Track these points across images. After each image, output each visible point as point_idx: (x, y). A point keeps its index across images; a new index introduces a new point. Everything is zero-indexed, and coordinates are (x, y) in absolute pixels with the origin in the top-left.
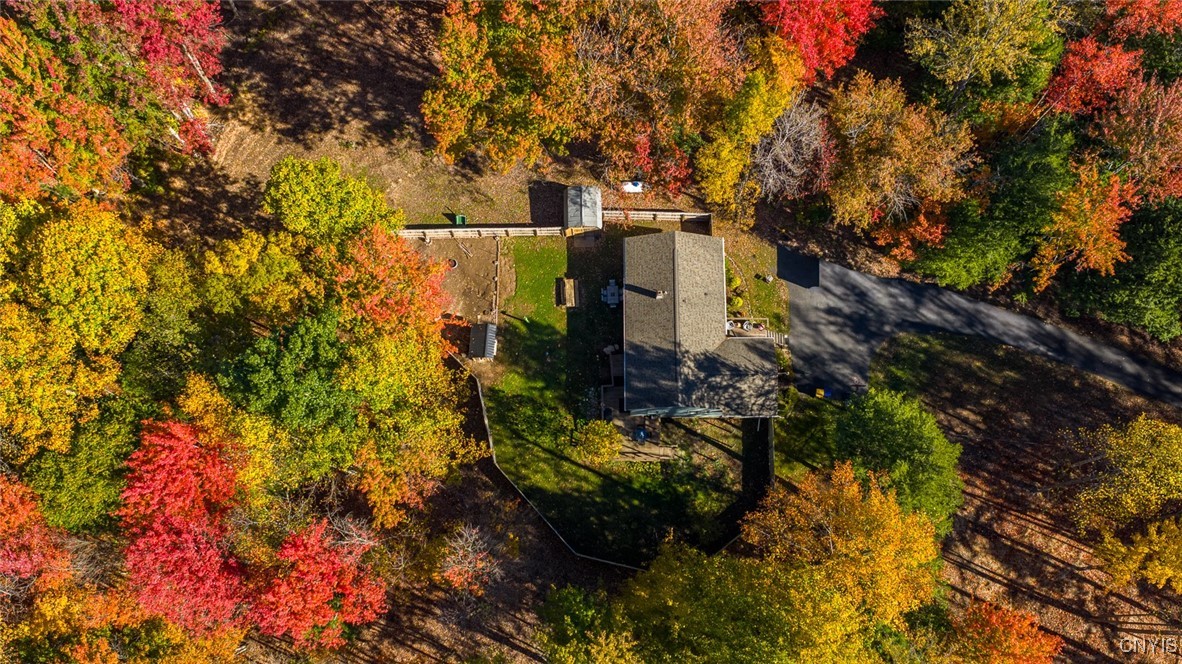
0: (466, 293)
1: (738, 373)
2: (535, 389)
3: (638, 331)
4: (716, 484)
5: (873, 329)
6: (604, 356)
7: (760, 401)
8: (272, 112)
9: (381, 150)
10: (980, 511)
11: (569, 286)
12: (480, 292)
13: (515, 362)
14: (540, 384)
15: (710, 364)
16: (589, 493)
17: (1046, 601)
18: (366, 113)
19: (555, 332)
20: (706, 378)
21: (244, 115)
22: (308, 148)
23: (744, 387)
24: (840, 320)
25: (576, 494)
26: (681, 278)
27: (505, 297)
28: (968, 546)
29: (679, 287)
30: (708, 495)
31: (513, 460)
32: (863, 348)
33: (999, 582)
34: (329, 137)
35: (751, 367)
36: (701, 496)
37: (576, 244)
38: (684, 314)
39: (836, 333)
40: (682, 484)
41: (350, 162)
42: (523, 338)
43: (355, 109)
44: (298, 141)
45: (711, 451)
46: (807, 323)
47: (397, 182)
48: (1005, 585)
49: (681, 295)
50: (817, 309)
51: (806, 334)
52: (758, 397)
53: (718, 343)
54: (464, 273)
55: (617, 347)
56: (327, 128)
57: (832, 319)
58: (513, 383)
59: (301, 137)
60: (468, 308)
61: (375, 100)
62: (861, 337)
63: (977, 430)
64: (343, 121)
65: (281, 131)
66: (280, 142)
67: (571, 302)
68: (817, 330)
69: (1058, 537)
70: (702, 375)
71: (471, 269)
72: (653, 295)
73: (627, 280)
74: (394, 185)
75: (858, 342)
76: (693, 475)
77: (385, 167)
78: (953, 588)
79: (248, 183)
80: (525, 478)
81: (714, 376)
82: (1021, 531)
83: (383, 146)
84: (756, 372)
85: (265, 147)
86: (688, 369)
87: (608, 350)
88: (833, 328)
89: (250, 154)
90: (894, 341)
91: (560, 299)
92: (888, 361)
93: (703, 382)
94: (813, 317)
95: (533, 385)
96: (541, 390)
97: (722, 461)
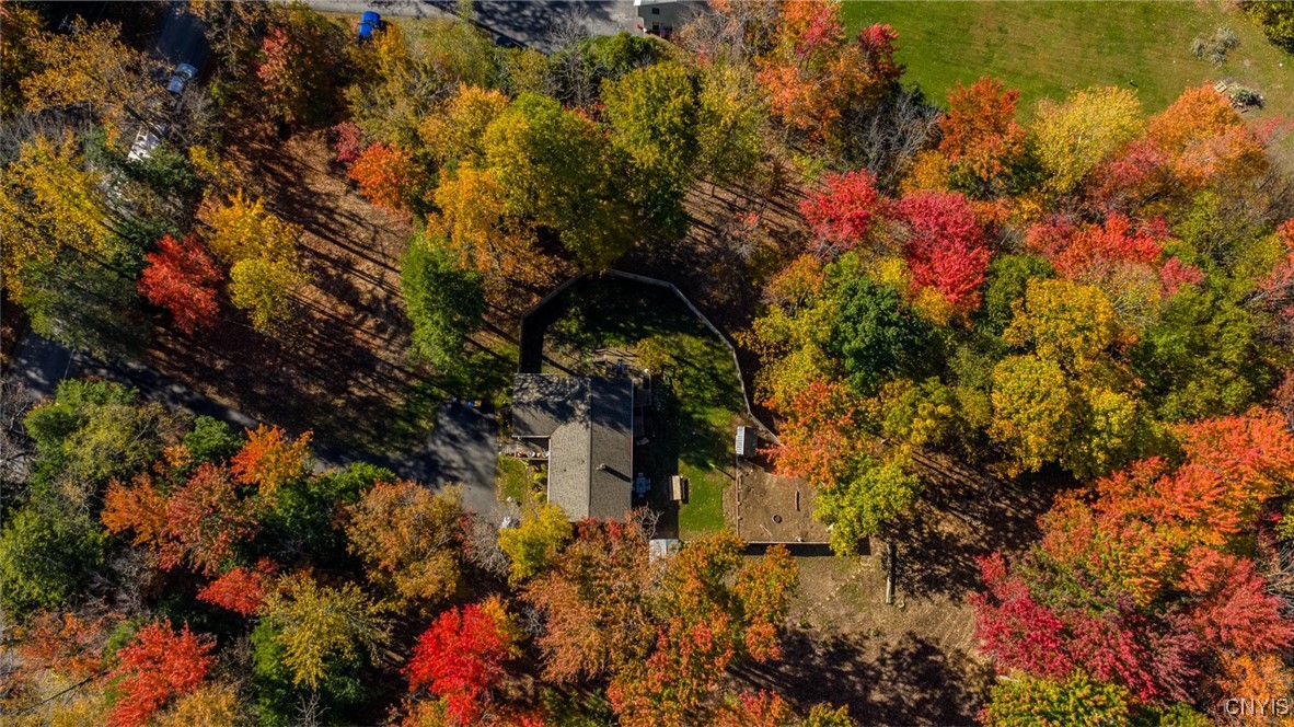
0: (764, 492)
1: (541, 404)
2: (700, 413)
3: (621, 443)
4: (562, 339)
5: (422, 463)
6: (649, 437)
7: (525, 385)
8: (949, 672)
9: (846, 630)
10: (362, 322)
11: (677, 495)
12: (752, 493)
13: (717, 435)
14: (696, 416)
15: (563, 414)
16: (657, 333)
17: (326, 257)
18: (861, 669)
19: (684, 459)
20: (566, 401)
21: (973, 670)
22: (911, 635)
23: (538, 395)
24: (447, 472)
25: (667, 332)
26: (585, 480)
27: (731, 488)
28: (375, 298)
29: (587, 473)
30: (569, 331)
31: (715, 358)
32: (432, 447)
33: (359, 271)
34: (894, 644)
35: (533, 411)
36: (574, 330)
37: (672, 533)
38: (584, 452)
39: (453, 461)
40: (586, 338)
41: (873, 617)
42: (710, 456)
43: (872, 673)
44: (921, 642)
45: (565, 362)
46: (473, 469)
47: (830, 597)
48: (354, 270)
49: (585, 467)
50: (466, 482)
51: (475, 459)
52: (527, 388)
53: (557, 431)
54: (766, 509)
55: (638, 444)
56: (897, 655)
57: (455, 473)
58: (717, 418)
59: (919, 646)
60: (761, 480)
61: (854, 684)
62: (434, 457)
63: (356, 379)
64: (882, 661)
65: (938, 652)
66: (937, 641)
67: (676, 480)
68: (466, 462)
69: (309, 301)
70: (569, 402)
71: (760, 513)
72: (607, 469)
73: (629, 486)
74: (833, 594)
75: (435, 453)
76: (579, 345)
77: (842, 612)
78: (392, 269)
79: (960, 599)
80: (707, 344)
81: (559, 402)
82: (334, 308)
83: (844, 636)
84: (529, 404)
85: (952, 633)
86: (581, 408)
87: (645, 441)
88: (454, 465)
89: (966, 624)
90: (407, 452)
91: (685, 484)
92: (413, 436)
93: (569, 398)
94: (468, 475)
95: (702, 417)
96: (694, 412)
97: (554, 357)
